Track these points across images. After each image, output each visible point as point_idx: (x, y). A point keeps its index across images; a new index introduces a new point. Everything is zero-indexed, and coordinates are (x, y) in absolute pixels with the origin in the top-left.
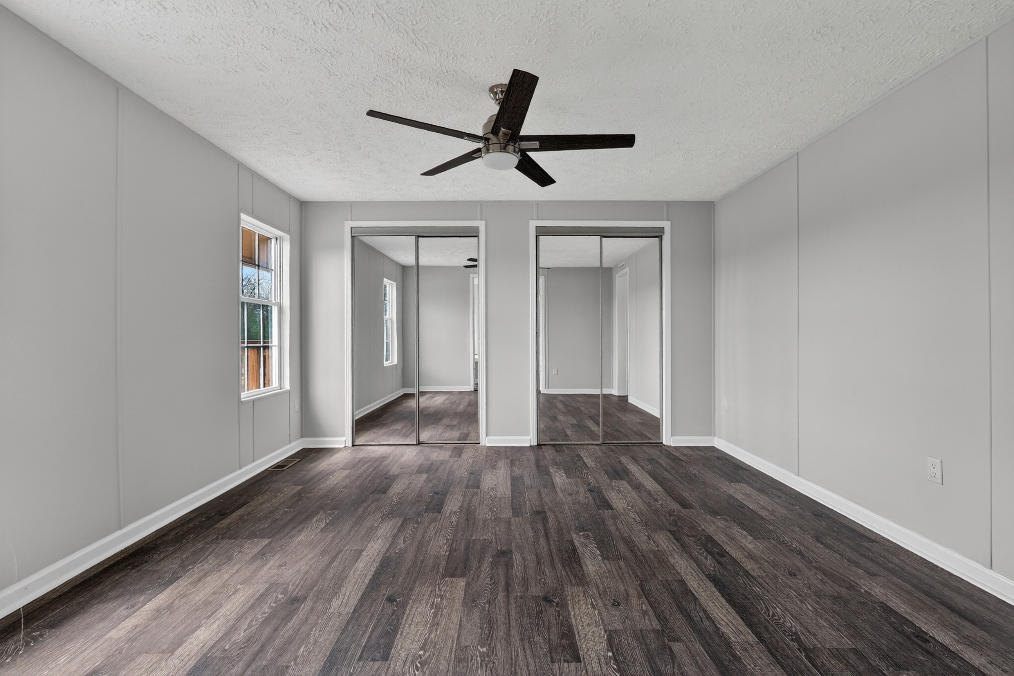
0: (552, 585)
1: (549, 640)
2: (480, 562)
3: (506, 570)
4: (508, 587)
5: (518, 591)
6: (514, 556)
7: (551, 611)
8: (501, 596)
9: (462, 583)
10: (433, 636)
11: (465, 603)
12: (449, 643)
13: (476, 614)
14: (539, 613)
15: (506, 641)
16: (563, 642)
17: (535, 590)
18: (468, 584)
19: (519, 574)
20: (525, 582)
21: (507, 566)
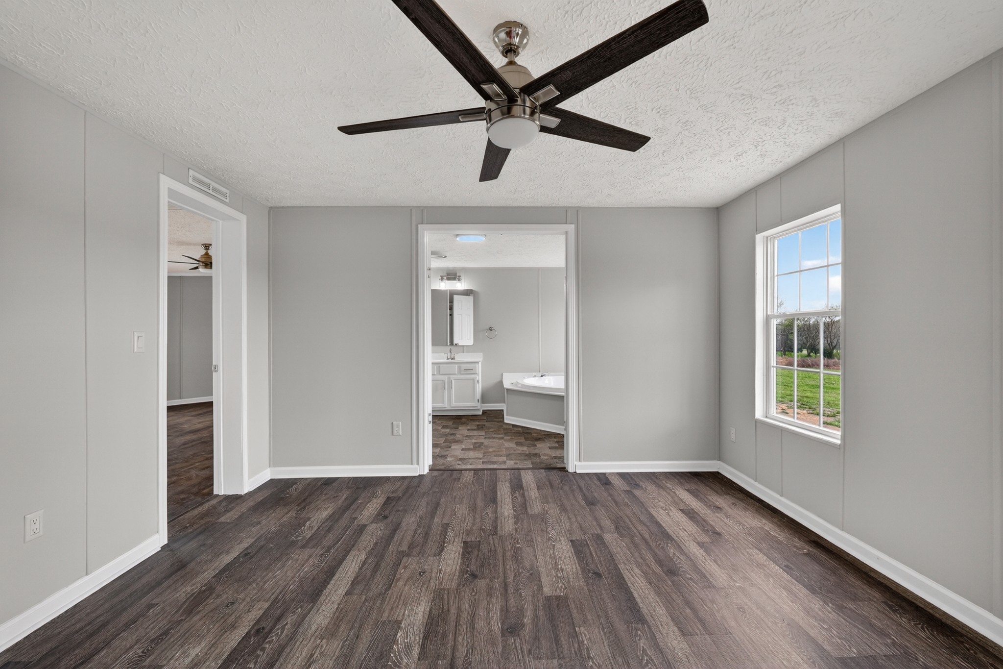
0: (467, 589)
1: (479, 551)
2: (536, 617)
3: (508, 605)
4: (506, 586)
5: (497, 584)
6: (500, 625)
7: (473, 568)
8: (510, 580)
9: (547, 591)
10: (551, 552)
11: (538, 572)
12: (539, 548)
13: (527, 564)
14: (482, 566)
15: (505, 550)
16: (470, 549)
17: (482, 584)
18: (540, 588)
19: (494, 601)
20: (490, 592)
21: (507, 611)
